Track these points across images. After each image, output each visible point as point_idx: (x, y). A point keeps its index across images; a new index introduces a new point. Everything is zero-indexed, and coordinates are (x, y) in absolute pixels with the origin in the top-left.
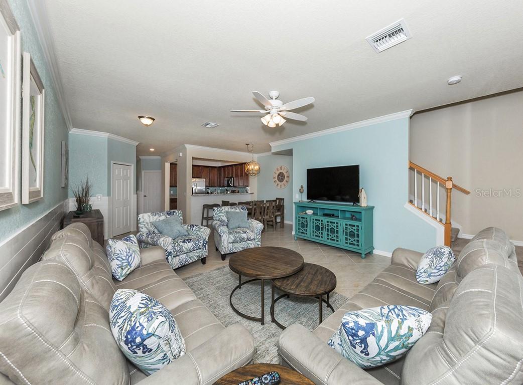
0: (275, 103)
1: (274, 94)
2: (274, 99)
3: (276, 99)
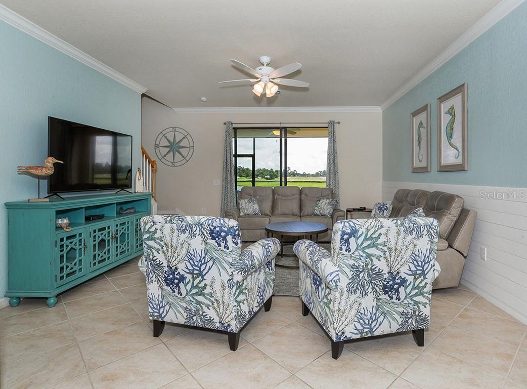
0: (266, 70)
1: (265, 59)
2: (265, 65)
3: (267, 65)
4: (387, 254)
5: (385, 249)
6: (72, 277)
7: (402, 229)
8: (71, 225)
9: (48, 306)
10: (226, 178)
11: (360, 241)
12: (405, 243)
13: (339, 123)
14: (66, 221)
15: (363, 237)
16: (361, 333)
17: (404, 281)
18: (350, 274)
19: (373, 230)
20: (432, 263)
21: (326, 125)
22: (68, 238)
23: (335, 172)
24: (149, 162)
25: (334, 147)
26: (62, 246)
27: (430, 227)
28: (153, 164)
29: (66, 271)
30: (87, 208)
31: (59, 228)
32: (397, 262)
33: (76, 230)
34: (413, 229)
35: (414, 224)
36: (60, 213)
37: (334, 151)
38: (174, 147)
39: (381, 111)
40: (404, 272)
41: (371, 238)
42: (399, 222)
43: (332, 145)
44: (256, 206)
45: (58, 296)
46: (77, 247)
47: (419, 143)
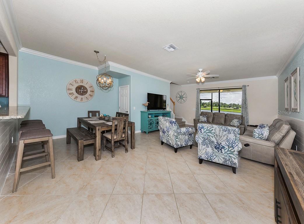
4: (216, 136)
5: (215, 135)
6: (151, 129)
7: (221, 129)
8: (151, 117)
9: (146, 134)
10: (197, 108)
11: (205, 130)
12: (223, 134)
13: (248, 86)
14: (150, 116)
15: (206, 129)
16: (208, 159)
17: (223, 147)
18: (202, 140)
19: (210, 128)
20: (237, 144)
21: (242, 87)
22: (150, 120)
23: (246, 108)
24: (173, 102)
25: (245, 97)
26: (149, 121)
27: (234, 131)
28: (174, 103)
29: (150, 127)
30: (155, 114)
31: (148, 117)
32: (220, 140)
33: (152, 119)
34: (226, 130)
35: (226, 129)
36: (149, 114)
37: (245, 99)
38: (181, 97)
39: (277, 78)
40: (223, 144)
41: (209, 130)
42: (220, 127)
43: (244, 96)
44: (206, 119)
45: (148, 132)
46: (152, 122)
47: (287, 96)
